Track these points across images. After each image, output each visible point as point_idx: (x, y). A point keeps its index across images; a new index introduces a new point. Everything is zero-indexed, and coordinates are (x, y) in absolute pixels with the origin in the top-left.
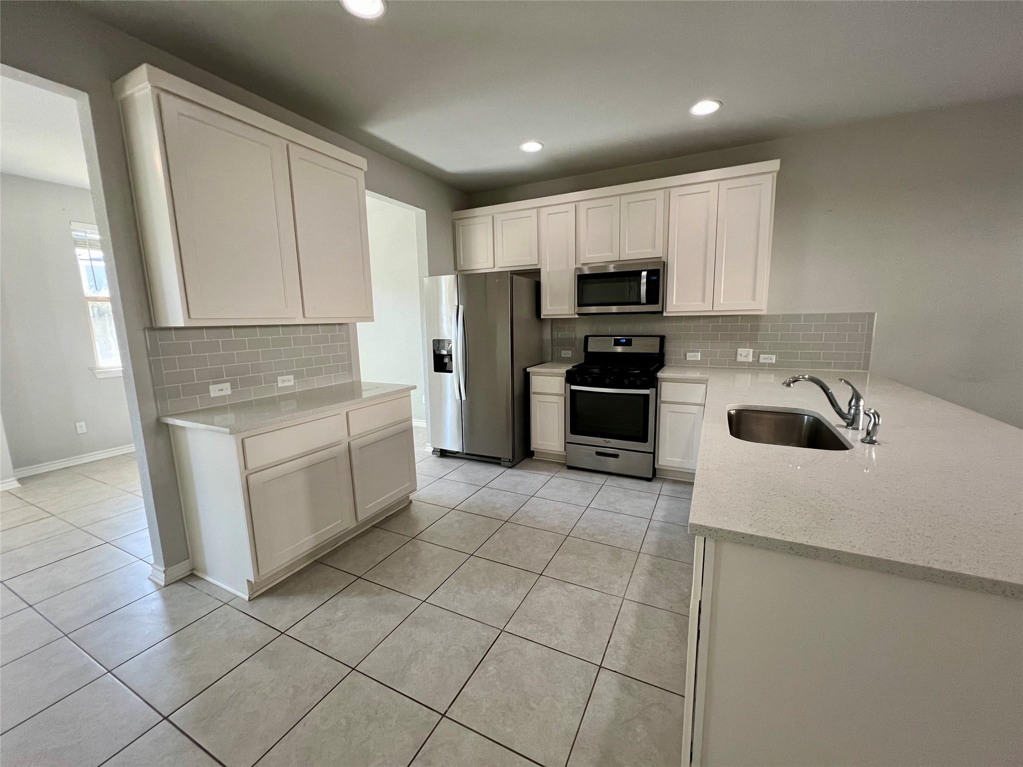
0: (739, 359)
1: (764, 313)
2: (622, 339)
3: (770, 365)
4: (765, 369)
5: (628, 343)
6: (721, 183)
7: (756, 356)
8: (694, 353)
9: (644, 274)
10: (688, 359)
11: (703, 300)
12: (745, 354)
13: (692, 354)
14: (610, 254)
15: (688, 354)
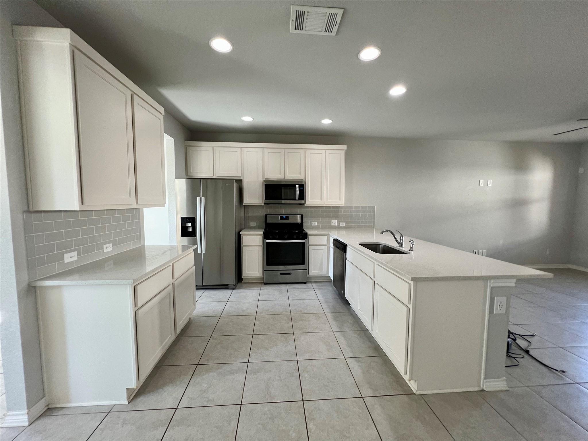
0: (332, 225)
1: (344, 205)
2: (284, 216)
3: (343, 227)
4: (341, 229)
5: (287, 218)
6: (326, 151)
7: (338, 223)
8: (315, 223)
9: (297, 186)
10: (312, 225)
11: (321, 200)
12: (334, 223)
13: (314, 223)
14: (280, 175)
15: (312, 223)
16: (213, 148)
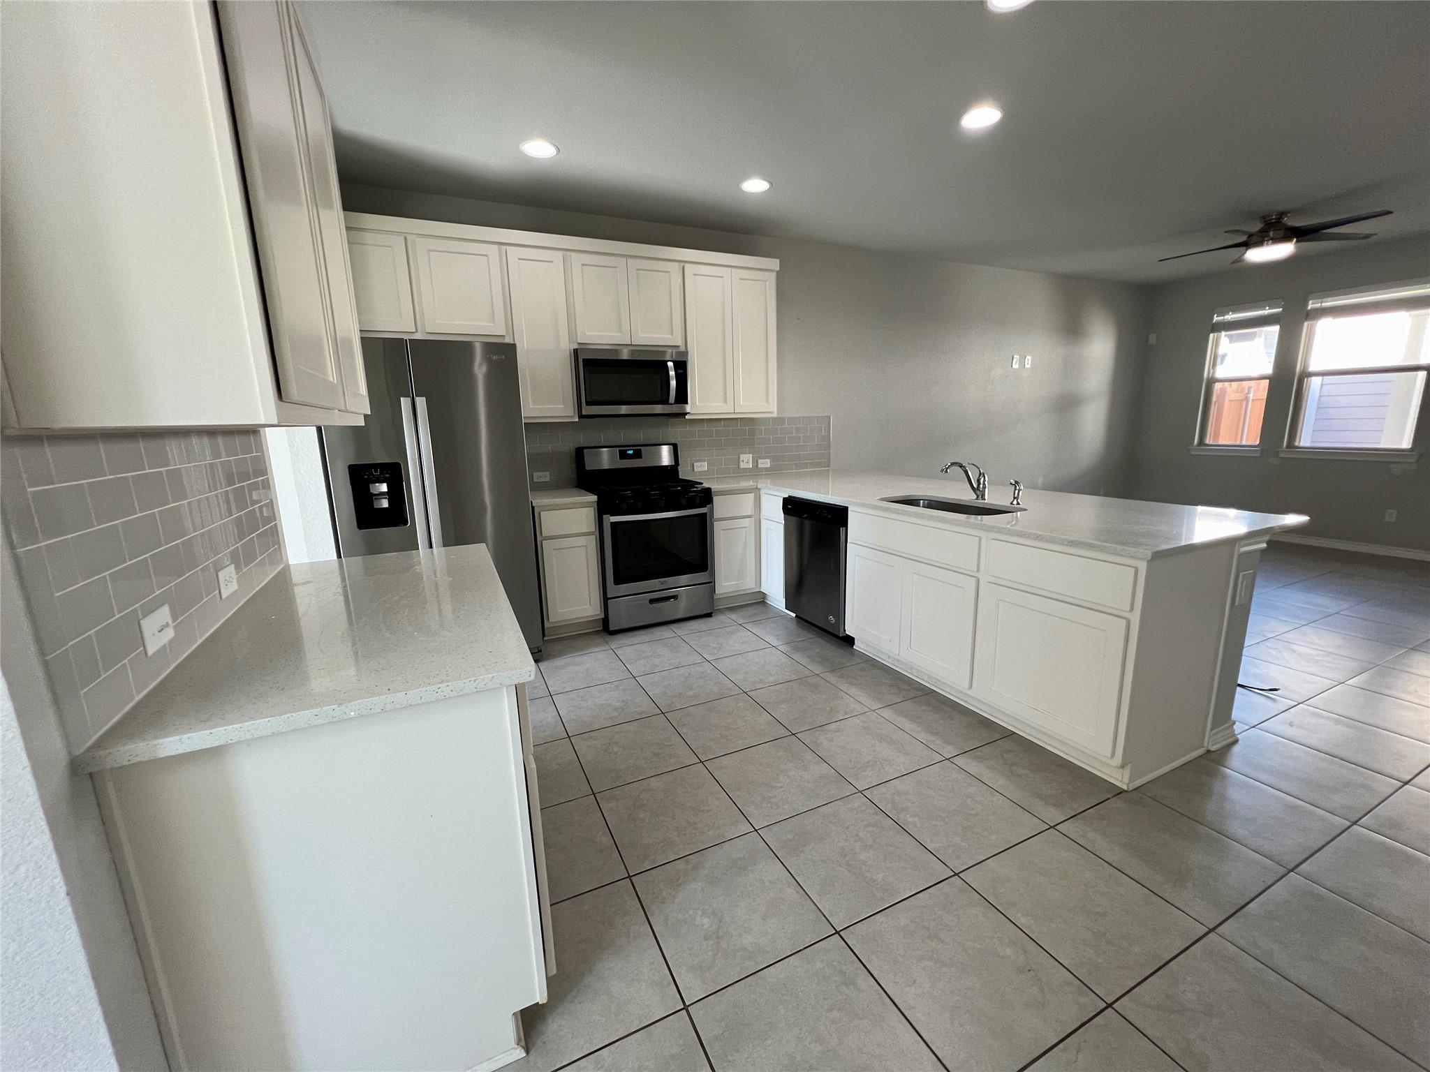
0: (743, 465)
1: (775, 415)
2: (629, 450)
3: (766, 469)
4: (762, 475)
5: (638, 454)
6: (734, 270)
7: (755, 462)
8: (701, 463)
9: (670, 364)
10: (696, 470)
11: (725, 401)
12: (746, 460)
13: (699, 464)
14: (618, 334)
15: (695, 464)
16: (405, 239)
